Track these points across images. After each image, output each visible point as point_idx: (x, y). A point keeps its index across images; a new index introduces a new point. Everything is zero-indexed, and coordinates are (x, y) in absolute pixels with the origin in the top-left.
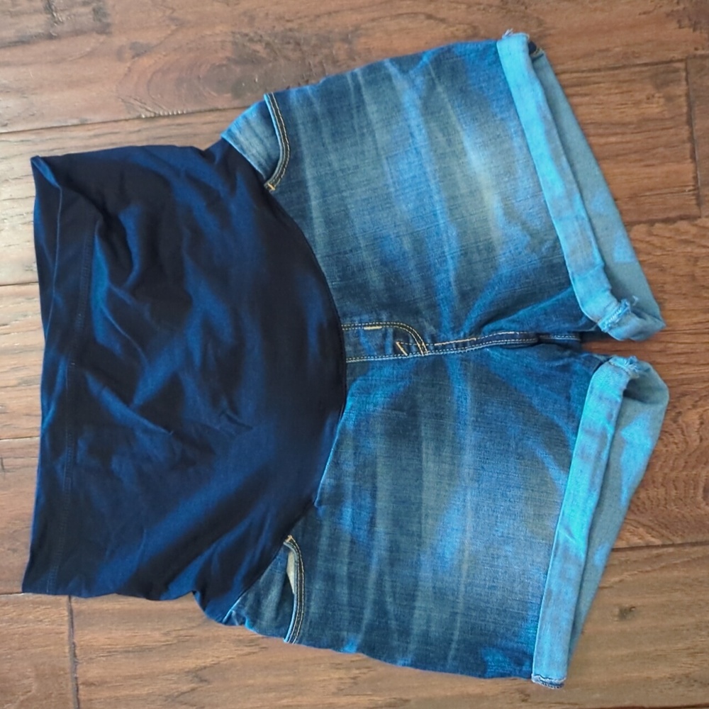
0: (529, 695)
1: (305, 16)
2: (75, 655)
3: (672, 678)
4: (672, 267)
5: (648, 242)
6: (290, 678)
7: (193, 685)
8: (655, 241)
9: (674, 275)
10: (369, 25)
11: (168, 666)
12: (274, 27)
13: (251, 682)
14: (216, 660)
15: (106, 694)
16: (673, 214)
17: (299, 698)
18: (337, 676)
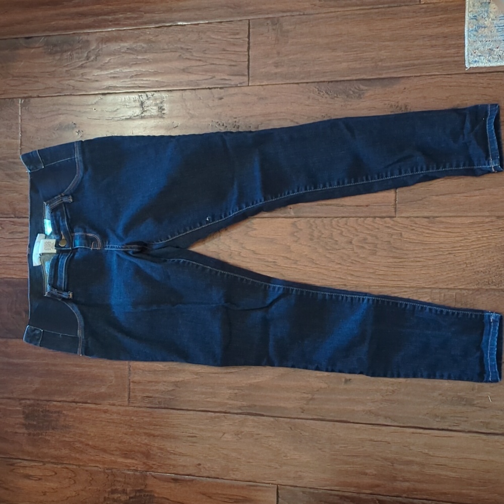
0: (304, 410)
1: (242, 117)
2: (130, 370)
3: (364, 411)
4: (381, 237)
5: (372, 226)
6: (211, 390)
7: (173, 388)
8: (376, 226)
9: (382, 241)
10: (268, 122)
11: (165, 379)
12: (229, 120)
13: (196, 390)
14: (183, 379)
15: (141, 387)
16: (384, 215)
17: (214, 399)
18: (229, 392)
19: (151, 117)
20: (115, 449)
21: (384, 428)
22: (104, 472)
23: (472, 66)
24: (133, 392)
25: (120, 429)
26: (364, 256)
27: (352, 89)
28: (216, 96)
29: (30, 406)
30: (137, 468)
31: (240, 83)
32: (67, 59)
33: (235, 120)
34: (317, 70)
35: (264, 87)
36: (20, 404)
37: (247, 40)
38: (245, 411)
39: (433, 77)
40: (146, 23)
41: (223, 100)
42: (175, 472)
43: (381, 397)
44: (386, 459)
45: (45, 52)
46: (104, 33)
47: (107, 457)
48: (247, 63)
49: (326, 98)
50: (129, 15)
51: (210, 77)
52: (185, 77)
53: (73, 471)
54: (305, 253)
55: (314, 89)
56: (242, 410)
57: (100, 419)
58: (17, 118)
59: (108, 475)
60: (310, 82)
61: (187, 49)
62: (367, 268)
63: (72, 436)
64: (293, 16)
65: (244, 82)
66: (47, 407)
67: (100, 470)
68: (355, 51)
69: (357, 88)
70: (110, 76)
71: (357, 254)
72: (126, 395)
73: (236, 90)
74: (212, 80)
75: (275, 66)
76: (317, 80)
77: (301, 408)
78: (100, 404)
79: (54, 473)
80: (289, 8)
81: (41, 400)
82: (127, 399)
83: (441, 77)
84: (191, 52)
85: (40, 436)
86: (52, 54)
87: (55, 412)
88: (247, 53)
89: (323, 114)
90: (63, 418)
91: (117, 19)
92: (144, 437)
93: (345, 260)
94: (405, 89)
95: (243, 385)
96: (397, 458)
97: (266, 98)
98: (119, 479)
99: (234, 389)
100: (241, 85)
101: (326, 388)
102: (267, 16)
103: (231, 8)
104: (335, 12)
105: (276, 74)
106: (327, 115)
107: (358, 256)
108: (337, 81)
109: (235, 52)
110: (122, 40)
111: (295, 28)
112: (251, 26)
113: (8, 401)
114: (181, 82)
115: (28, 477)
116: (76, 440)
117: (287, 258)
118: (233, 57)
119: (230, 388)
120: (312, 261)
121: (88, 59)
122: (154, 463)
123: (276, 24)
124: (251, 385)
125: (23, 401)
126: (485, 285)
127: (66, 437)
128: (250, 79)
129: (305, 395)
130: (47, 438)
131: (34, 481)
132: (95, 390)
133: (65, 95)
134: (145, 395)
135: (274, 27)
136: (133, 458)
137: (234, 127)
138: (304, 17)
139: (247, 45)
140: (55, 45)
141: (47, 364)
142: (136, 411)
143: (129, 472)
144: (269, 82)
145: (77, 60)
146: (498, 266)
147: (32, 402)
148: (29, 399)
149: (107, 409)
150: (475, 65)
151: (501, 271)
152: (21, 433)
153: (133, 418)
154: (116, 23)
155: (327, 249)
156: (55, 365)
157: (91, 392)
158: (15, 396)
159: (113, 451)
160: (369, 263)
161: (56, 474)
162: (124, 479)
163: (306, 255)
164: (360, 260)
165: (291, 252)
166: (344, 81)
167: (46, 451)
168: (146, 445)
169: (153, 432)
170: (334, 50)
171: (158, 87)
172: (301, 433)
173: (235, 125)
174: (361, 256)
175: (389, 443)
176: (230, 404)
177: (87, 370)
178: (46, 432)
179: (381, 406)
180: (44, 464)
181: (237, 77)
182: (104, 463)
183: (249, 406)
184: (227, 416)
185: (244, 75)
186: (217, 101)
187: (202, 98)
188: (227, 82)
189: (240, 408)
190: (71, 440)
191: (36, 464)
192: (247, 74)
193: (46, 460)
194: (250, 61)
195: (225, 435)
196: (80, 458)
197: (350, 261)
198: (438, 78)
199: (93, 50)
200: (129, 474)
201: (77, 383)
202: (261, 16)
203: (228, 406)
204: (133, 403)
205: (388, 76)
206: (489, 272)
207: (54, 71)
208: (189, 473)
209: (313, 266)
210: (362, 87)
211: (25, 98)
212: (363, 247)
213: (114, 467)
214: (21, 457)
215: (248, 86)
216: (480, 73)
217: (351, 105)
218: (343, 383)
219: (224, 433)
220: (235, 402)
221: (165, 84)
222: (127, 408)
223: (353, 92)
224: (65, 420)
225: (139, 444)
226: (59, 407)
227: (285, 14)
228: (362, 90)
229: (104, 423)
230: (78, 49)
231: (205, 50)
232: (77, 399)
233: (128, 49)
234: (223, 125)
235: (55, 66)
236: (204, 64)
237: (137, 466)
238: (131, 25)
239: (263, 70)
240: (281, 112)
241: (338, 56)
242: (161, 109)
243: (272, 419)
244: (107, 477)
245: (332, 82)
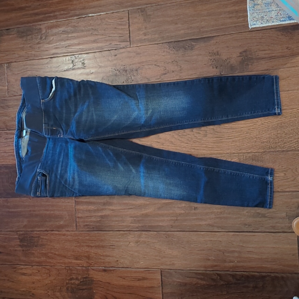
19: (79, 68)
20: (70, 255)
21: (217, 233)
22: (65, 268)
23: (252, 27)
24: (79, 223)
25: (73, 244)
26: (200, 138)
27: (187, 45)
28: (113, 54)
29: (22, 234)
30: (83, 265)
31: (126, 46)
32: (30, 40)
33: (124, 67)
34: (168, 36)
35: (139, 47)
36: (17, 234)
37: (128, 21)
38: (140, 229)
39: (232, 35)
40: (71, 16)
41: (117, 56)
42: (104, 266)
43: (214, 216)
44: (220, 251)
45: (17, 37)
46: (49, 24)
47: (67, 260)
48: (129, 34)
49: (173, 51)
50: (62, 12)
51: (109, 44)
52: (95, 45)
53: (48, 269)
54: (168, 139)
55: (167, 46)
56: (138, 229)
57: (61, 239)
58: (5, 74)
59: (68, 270)
60: (164, 43)
61: (96, 29)
62: (203, 144)
63: (47, 250)
64: (152, 6)
65: (128, 46)
66: (32, 234)
67: (63, 267)
68: (188, 24)
69: (190, 44)
70: (54, 47)
71: (196, 137)
72: (75, 225)
73: (123, 50)
74: (110, 45)
75: (145, 35)
76: (168, 41)
77: (171, 225)
78: (61, 231)
79: (38, 271)
80: (149, 2)
81: (28, 231)
82: (75, 227)
83: (236, 35)
84: (97, 31)
85: (29, 251)
86: (22, 37)
87: (36, 237)
88: (128, 29)
89: (173, 60)
90: (41, 240)
91: (56, 16)
92: (86, 248)
93: (190, 141)
94: (216, 42)
95: (138, 215)
96: (226, 250)
97: (140, 53)
98: (74, 272)
99: (134, 217)
100: (126, 47)
101: (184, 213)
102: (138, 7)
103: (118, 4)
104: (175, 2)
105: (145, 39)
106: (174, 60)
107: (197, 138)
108: (179, 41)
109: (122, 29)
110: (59, 27)
111: (154, 13)
112: (130, 14)
113: (10, 232)
114: (93, 48)
115: (24, 274)
116: (49, 252)
117: (158, 142)
118: (120, 32)
119: (131, 217)
120: (172, 142)
121: (41, 39)
122: (93, 262)
123: (143, 12)
124: (143, 214)
125: (19, 232)
126: (267, 149)
127: (43, 250)
128: (131, 43)
129: (174, 218)
130: (33, 252)
131: (27, 277)
132: (57, 223)
133: (30, 60)
134: (85, 224)
135: (142, 13)
136: (81, 260)
137: (124, 71)
138: (159, 6)
139: (128, 25)
140: (23, 32)
141: (30, 211)
142: (81, 233)
143: (79, 268)
144: (142, 44)
145: (35, 40)
146: (274, 138)
147: (23, 232)
148: (21, 231)
149: (65, 234)
150: (254, 26)
151: (276, 141)
152: (18, 250)
153: (79, 237)
154: (55, 17)
155: (180, 136)
156: (34, 211)
157: (55, 225)
158: (14, 229)
159: (69, 256)
160: (203, 141)
161: (39, 271)
162: (76, 272)
163: (168, 140)
164: (198, 140)
165: (160, 138)
166: (182, 41)
167: (32, 259)
168: (87, 252)
169: (91, 244)
170: (176, 24)
171: (81, 52)
172: (172, 240)
173: (125, 70)
174: (199, 138)
175: (221, 241)
176: (132, 226)
177: (52, 212)
178: (32, 249)
179: (215, 221)
180: (32, 267)
181: (124, 43)
182: (65, 263)
183: (142, 226)
184: (131, 233)
185: (127, 41)
186: (113, 57)
187: (105, 56)
188: (118, 46)
189: (137, 228)
190: (46, 252)
191: (28, 267)
192: (129, 40)
193: (34, 264)
194: (131, 33)
195: (131, 243)
196: (52, 261)
197: (193, 141)
198: (234, 35)
199: (44, 33)
200: (79, 269)
201: (47, 220)
202: (135, 8)
203: (131, 227)
204: (78, 229)
205: (207, 36)
206: (270, 142)
207: (23, 47)
208: (112, 266)
209: (173, 146)
210: (193, 43)
211: (8, 63)
212: (199, 133)
213: (70, 265)
214: (19, 264)
215: (130, 47)
216: (257, 31)
217: (187, 54)
218: (193, 210)
219: (130, 243)
220: (134, 225)
221: (85, 50)
222: (76, 232)
223: (189, 47)
224: (42, 241)
225: (83, 252)
226: (38, 234)
227: (148, 6)
228: (193, 45)
229: (63, 242)
230: (36, 33)
231: (105, 29)
232: (48, 229)
233: (63, 31)
234: (118, 70)
235: (24, 44)
236: (105, 37)
237: (83, 264)
238: (64, 18)
239: (138, 38)
240: (149, 61)
241: (179, 27)
242: (83, 64)
243: (155, 233)
244: (67, 272)
245: (176, 41)
